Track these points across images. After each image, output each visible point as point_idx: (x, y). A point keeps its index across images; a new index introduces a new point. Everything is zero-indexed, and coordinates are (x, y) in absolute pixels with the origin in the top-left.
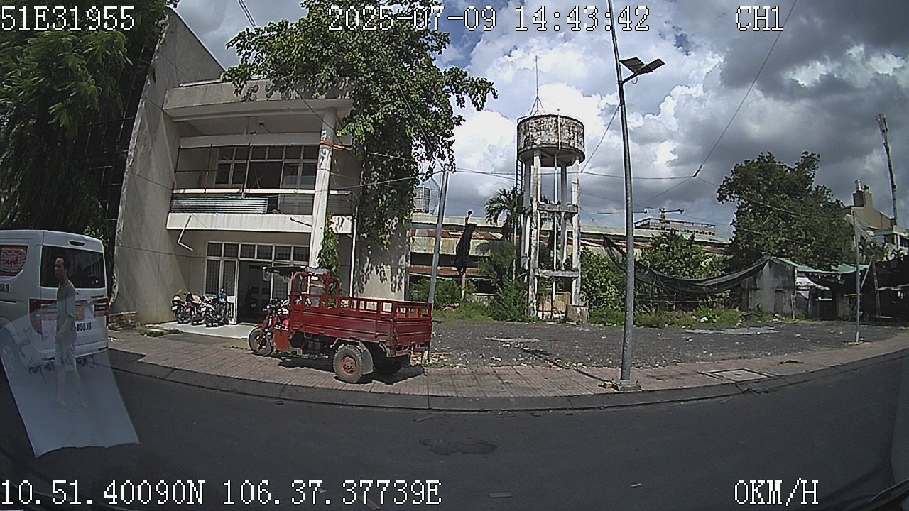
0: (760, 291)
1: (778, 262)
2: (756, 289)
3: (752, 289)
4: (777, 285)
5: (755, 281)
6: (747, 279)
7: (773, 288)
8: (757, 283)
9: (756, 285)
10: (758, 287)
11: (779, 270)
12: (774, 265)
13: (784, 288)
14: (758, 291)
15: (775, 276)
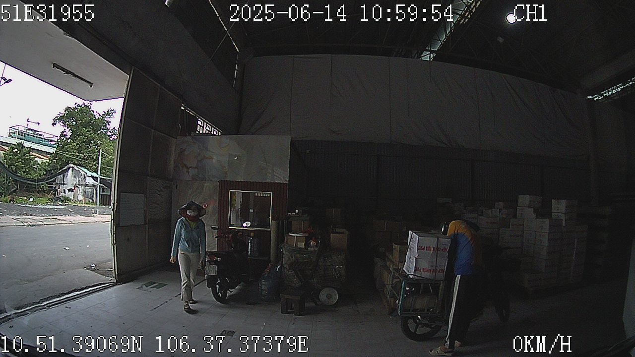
0: (66, 185)
1: (77, 169)
2: (64, 184)
3: (61, 184)
4: (75, 183)
5: (64, 179)
6: (59, 176)
7: (73, 184)
8: (65, 180)
9: (64, 181)
10: (65, 183)
11: (77, 174)
12: (74, 170)
13: (79, 185)
14: (65, 186)
15: (75, 177)
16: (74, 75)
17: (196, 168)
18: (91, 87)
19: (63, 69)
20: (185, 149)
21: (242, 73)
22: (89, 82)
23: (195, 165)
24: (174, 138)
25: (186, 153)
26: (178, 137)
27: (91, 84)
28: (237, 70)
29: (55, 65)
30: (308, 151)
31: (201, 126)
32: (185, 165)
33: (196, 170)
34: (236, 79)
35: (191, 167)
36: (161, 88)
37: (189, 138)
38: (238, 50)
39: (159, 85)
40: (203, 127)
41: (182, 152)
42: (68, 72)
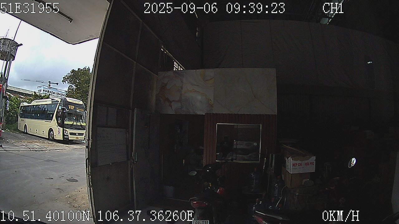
20: (167, 83)
21: (202, 33)
22: (70, 18)
23: (177, 99)
24: (155, 73)
25: (167, 87)
28: (198, 32)
32: (168, 100)
33: (179, 103)
34: (197, 38)
35: (174, 101)
39: (141, 21)
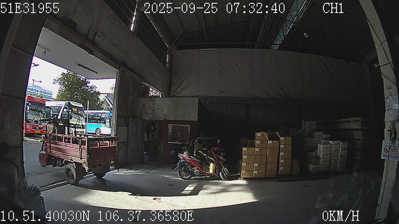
16: (89, 69)
17: (151, 113)
18: (97, 74)
19: (83, 67)
21: (171, 59)
22: (96, 72)
23: (150, 113)
24: (139, 98)
25: (146, 106)
26: (141, 98)
27: (97, 73)
28: (168, 58)
29: (79, 65)
30: (208, 103)
31: (151, 91)
32: (146, 112)
33: (151, 114)
34: (168, 63)
36: (133, 75)
37: (147, 99)
38: (168, 47)
39: (132, 73)
40: (152, 91)
41: (144, 105)
42: (85, 68)
